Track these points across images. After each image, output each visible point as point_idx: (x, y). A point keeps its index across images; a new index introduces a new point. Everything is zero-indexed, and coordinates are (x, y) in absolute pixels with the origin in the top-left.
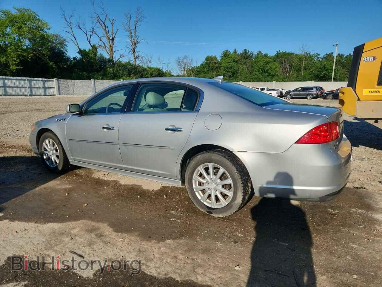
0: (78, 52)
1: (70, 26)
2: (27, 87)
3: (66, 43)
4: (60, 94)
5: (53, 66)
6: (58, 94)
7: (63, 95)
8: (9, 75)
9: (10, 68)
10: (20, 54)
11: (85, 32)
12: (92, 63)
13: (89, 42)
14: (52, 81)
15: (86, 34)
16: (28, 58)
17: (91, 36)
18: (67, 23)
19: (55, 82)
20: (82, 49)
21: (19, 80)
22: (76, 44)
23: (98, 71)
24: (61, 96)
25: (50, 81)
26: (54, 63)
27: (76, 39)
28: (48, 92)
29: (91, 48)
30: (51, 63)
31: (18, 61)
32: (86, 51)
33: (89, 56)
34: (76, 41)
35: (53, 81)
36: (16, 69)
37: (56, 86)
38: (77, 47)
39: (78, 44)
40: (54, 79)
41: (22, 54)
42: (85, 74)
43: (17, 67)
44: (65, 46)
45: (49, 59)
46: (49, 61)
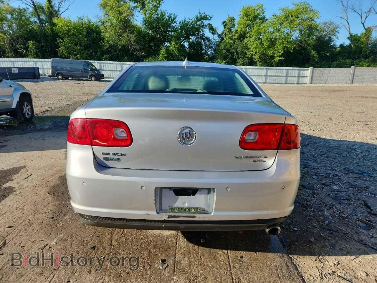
0: (348, 38)
1: (346, 10)
2: (283, 76)
3: (338, 29)
4: (311, 83)
5: (315, 55)
6: (310, 83)
7: (314, 84)
8: (274, 66)
9: (275, 59)
10: (285, 46)
11: (360, 14)
12: (361, 48)
13: (363, 25)
14: (307, 70)
15: (361, 16)
16: (291, 49)
17: (366, 17)
18: (343, 8)
19: (310, 71)
20: (353, 34)
21: (279, 69)
22: (348, 30)
23: (366, 57)
24: (312, 85)
25: (305, 70)
26: (316, 52)
27: (348, 24)
28: (302, 80)
29: (364, 31)
30: (314, 52)
31: (282, 52)
32: (358, 36)
33: (360, 41)
34: (348, 26)
35: (309, 70)
36: (279, 60)
37: (310, 75)
38: (349, 32)
39: (349, 29)
40: (310, 69)
41: (287, 46)
42: (349, 61)
43: (280, 58)
44: (337, 33)
45: (313, 49)
46: (312, 51)
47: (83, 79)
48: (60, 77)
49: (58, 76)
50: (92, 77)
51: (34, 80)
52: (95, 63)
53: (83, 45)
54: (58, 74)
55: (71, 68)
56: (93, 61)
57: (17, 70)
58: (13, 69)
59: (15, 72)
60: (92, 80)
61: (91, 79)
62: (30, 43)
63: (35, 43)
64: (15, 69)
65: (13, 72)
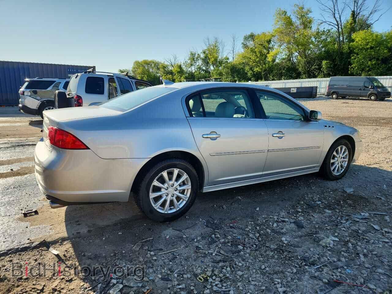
47: (360, 98)
48: (334, 96)
49: (333, 95)
50: (371, 97)
51: (310, 99)
52: (381, 79)
53: (380, 58)
54: (334, 93)
55: (349, 86)
56: (379, 77)
57: (296, 90)
58: (292, 89)
59: (294, 92)
60: (371, 100)
61: (370, 98)
62: (324, 62)
63: (329, 62)
64: (294, 89)
65: (291, 92)
